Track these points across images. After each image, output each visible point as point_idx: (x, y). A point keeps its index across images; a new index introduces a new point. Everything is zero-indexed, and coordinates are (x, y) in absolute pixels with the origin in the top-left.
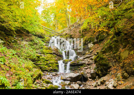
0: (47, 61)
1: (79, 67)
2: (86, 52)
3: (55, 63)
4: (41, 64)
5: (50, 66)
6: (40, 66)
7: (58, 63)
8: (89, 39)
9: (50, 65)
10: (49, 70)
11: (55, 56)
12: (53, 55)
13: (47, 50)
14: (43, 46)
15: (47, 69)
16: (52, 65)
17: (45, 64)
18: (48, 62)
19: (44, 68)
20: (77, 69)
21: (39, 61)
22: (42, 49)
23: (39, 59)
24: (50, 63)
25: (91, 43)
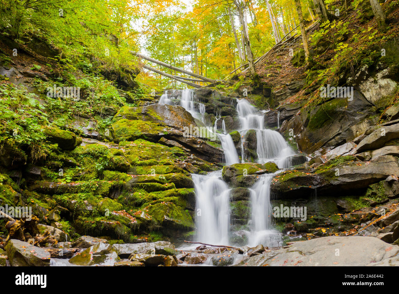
0: (123, 169)
1: (341, 203)
2: (354, 128)
3: (173, 180)
4: (77, 190)
5: (138, 205)
6: (65, 198)
7: (190, 185)
8: (364, 54)
9: (140, 194)
10: (124, 230)
11: (175, 150)
12: (162, 147)
13: (133, 121)
14: (114, 106)
15: (112, 218)
16: (153, 194)
17: (106, 189)
18: (128, 178)
19: (90, 214)
20: (330, 220)
21: (70, 173)
22: (107, 120)
23: (71, 160)
24: (136, 186)
25: (380, 75)
